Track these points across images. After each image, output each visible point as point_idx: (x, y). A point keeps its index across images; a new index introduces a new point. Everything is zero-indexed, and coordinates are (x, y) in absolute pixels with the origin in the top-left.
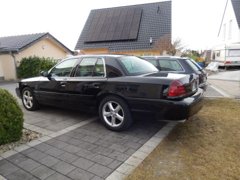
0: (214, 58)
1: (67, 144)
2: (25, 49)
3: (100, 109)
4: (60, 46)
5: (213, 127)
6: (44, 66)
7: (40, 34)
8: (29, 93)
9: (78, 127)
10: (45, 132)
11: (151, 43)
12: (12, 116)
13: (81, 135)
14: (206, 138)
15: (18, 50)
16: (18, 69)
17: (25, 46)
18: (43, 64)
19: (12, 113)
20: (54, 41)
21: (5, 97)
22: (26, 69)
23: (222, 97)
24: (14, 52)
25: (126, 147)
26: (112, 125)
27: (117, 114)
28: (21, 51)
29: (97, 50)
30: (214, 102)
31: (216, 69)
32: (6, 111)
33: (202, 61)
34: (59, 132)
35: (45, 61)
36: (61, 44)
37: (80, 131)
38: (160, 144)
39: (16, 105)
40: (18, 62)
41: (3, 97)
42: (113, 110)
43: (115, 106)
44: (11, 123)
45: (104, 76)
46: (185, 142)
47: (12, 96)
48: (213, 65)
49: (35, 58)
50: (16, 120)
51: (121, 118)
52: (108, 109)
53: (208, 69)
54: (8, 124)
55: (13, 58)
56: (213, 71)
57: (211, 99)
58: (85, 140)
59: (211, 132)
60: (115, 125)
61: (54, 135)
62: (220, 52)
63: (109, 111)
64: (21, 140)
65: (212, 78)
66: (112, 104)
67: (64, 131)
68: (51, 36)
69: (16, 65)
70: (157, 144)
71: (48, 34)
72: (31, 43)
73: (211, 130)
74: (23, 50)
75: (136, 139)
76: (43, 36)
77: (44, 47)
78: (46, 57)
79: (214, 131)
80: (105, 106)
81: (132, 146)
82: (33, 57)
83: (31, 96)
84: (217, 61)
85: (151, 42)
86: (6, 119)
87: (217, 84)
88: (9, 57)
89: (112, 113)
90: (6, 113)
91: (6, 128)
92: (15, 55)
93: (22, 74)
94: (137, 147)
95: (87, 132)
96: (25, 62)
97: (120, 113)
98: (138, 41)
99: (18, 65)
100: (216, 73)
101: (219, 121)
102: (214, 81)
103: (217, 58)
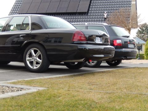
11: (105, 19)
27: (37, 58)
42: (35, 55)
43: (36, 52)
45: (29, 29)
51: (40, 61)
60: (35, 68)
63: (32, 57)
66: (34, 51)
80: (28, 53)
98: (89, 14)
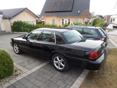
0: (111, 21)
1: (35, 80)
2: (15, 17)
3: (52, 59)
4: (33, 15)
5: (111, 71)
6: (25, 26)
7: (23, 8)
8: (16, 45)
9: (41, 67)
10: (24, 70)
12: (8, 65)
13: (43, 73)
14: (108, 79)
15: (11, 17)
16: (12, 27)
17: (15, 15)
18: (24, 25)
19: (7, 63)
20: (29, 12)
21: (4, 55)
22: (16, 27)
23: (115, 48)
24: (10, 19)
25: (65, 83)
26: (59, 68)
27: (61, 63)
28: (13, 18)
29: (51, 16)
30: (111, 52)
31: (112, 28)
32: (4, 63)
33: (105, 23)
34: (32, 70)
35: (25, 23)
36: (33, 13)
37: (42, 70)
38: (83, 82)
39: (9, 58)
40: (12, 23)
41: (3, 55)
44: (7, 69)
45: (55, 42)
46: (96, 81)
47: (7, 54)
48: (110, 26)
49: (20, 21)
50: (9, 67)
51: (63, 65)
52: (56, 60)
53: (108, 28)
54: (5, 70)
55: (9, 21)
56: (110, 29)
57: (110, 49)
58: (45, 77)
59: (110, 75)
60: (60, 68)
61: (29, 72)
62: (115, 19)
63: (57, 61)
64: (13, 75)
65: (110, 34)
66: (59, 58)
67: (34, 70)
68: (28, 9)
69: (11, 25)
70: (82, 82)
71: (26, 8)
72: (18, 13)
73: (110, 73)
74: (14, 17)
75: (71, 78)
76: (24, 10)
77: (24, 15)
78: (25, 21)
79: (112, 74)
80: (55, 58)
81: (68, 83)
82: (19, 21)
83: (18, 47)
84: (113, 24)
85: (79, 12)
86: (4, 67)
87: (113, 38)
88: (7, 21)
89: (58, 62)
90: (4, 64)
91: (5, 71)
92: (10, 20)
93: (14, 30)
94: (71, 84)
95: (46, 71)
96: (15, 23)
97: (63, 63)
98: (72, 12)
99: (12, 25)
100: (112, 31)
101: (114, 66)
102: (111, 35)
103: (113, 22)
